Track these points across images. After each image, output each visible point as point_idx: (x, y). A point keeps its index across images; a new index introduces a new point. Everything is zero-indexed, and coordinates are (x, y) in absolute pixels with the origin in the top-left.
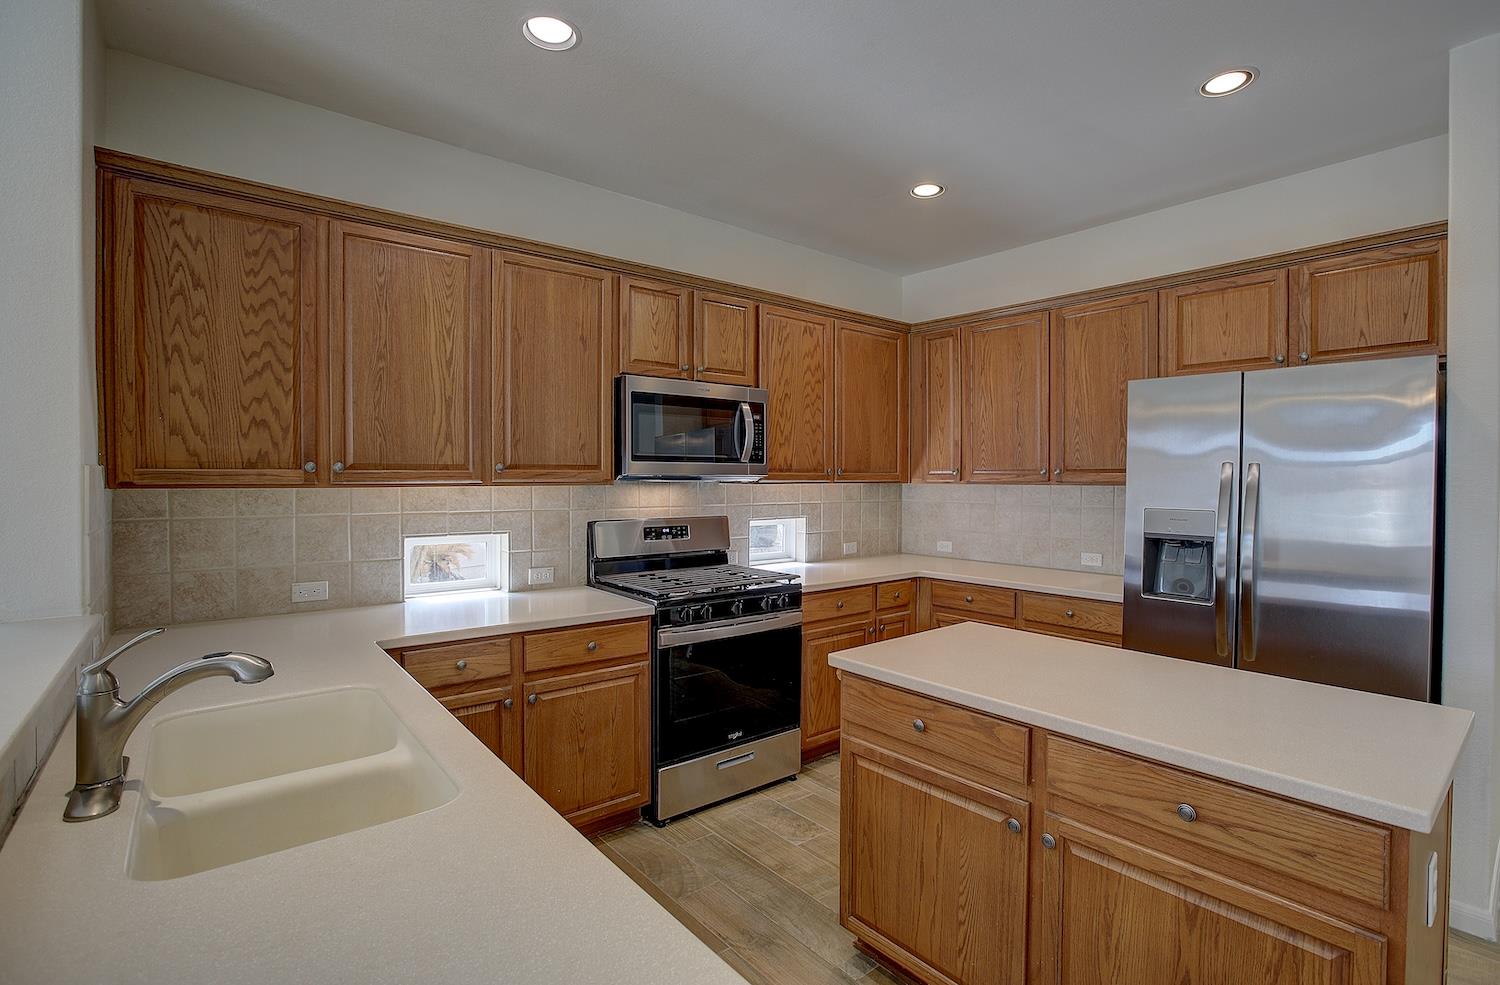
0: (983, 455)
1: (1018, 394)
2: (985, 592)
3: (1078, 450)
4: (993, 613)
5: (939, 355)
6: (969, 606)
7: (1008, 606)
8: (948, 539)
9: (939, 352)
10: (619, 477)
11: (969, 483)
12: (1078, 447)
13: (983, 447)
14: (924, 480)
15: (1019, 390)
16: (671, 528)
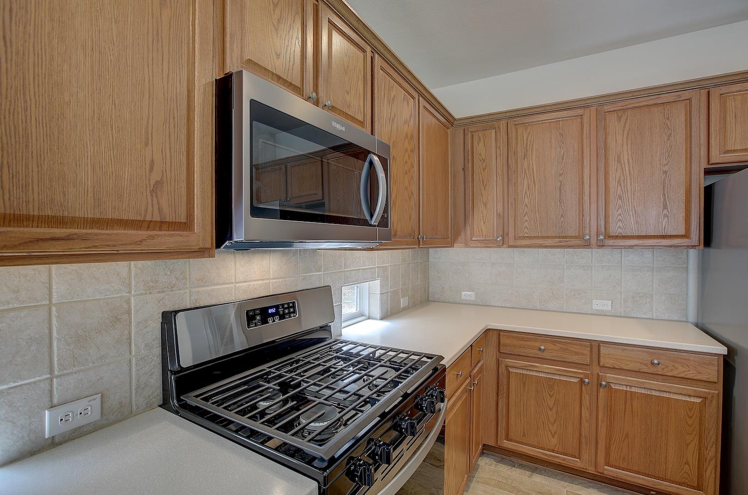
0: (526, 224)
1: (561, 175)
2: (558, 342)
3: (620, 220)
4: (566, 360)
5: (481, 144)
6: (540, 354)
7: (583, 354)
8: (471, 289)
9: (482, 141)
10: (227, 243)
11: (510, 247)
12: (620, 217)
13: (526, 218)
14: (467, 245)
15: (561, 172)
16: (277, 307)
